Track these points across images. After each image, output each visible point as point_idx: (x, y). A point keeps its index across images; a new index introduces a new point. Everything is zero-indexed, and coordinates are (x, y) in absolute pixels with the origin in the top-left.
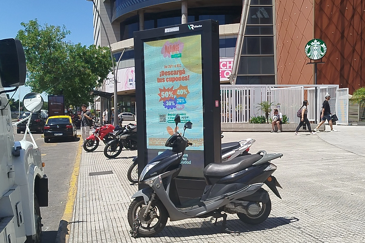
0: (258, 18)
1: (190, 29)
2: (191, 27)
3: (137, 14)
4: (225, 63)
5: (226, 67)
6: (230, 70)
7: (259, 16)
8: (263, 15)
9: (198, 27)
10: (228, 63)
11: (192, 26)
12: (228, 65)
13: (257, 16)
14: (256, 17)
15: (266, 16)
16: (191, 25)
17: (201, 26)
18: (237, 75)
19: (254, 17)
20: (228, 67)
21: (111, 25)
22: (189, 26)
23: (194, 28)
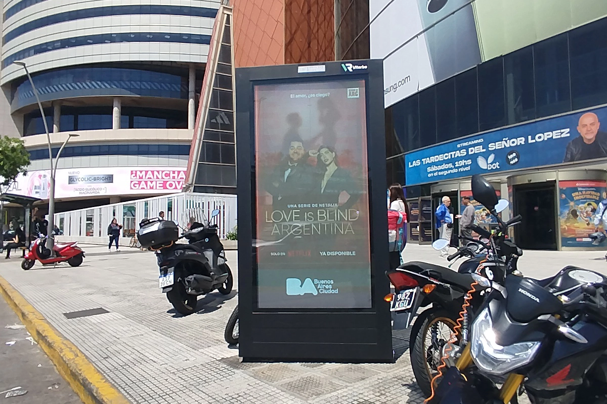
0: (217, 123)
1: (346, 70)
2: (347, 67)
3: (50, 106)
4: (168, 172)
5: (168, 177)
6: (174, 181)
7: (220, 121)
8: (223, 121)
9: (360, 67)
10: (171, 172)
11: (349, 66)
12: (172, 175)
13: (216, 120)
14: (216, 122)
15: (227, 122)
16: (347, 65)
17: (366, 67)
18: (195, 185)
19: (213, 121)
20: (171, 178)
21: (11, 117)
22: (343, 65)
23: (352, 69)
